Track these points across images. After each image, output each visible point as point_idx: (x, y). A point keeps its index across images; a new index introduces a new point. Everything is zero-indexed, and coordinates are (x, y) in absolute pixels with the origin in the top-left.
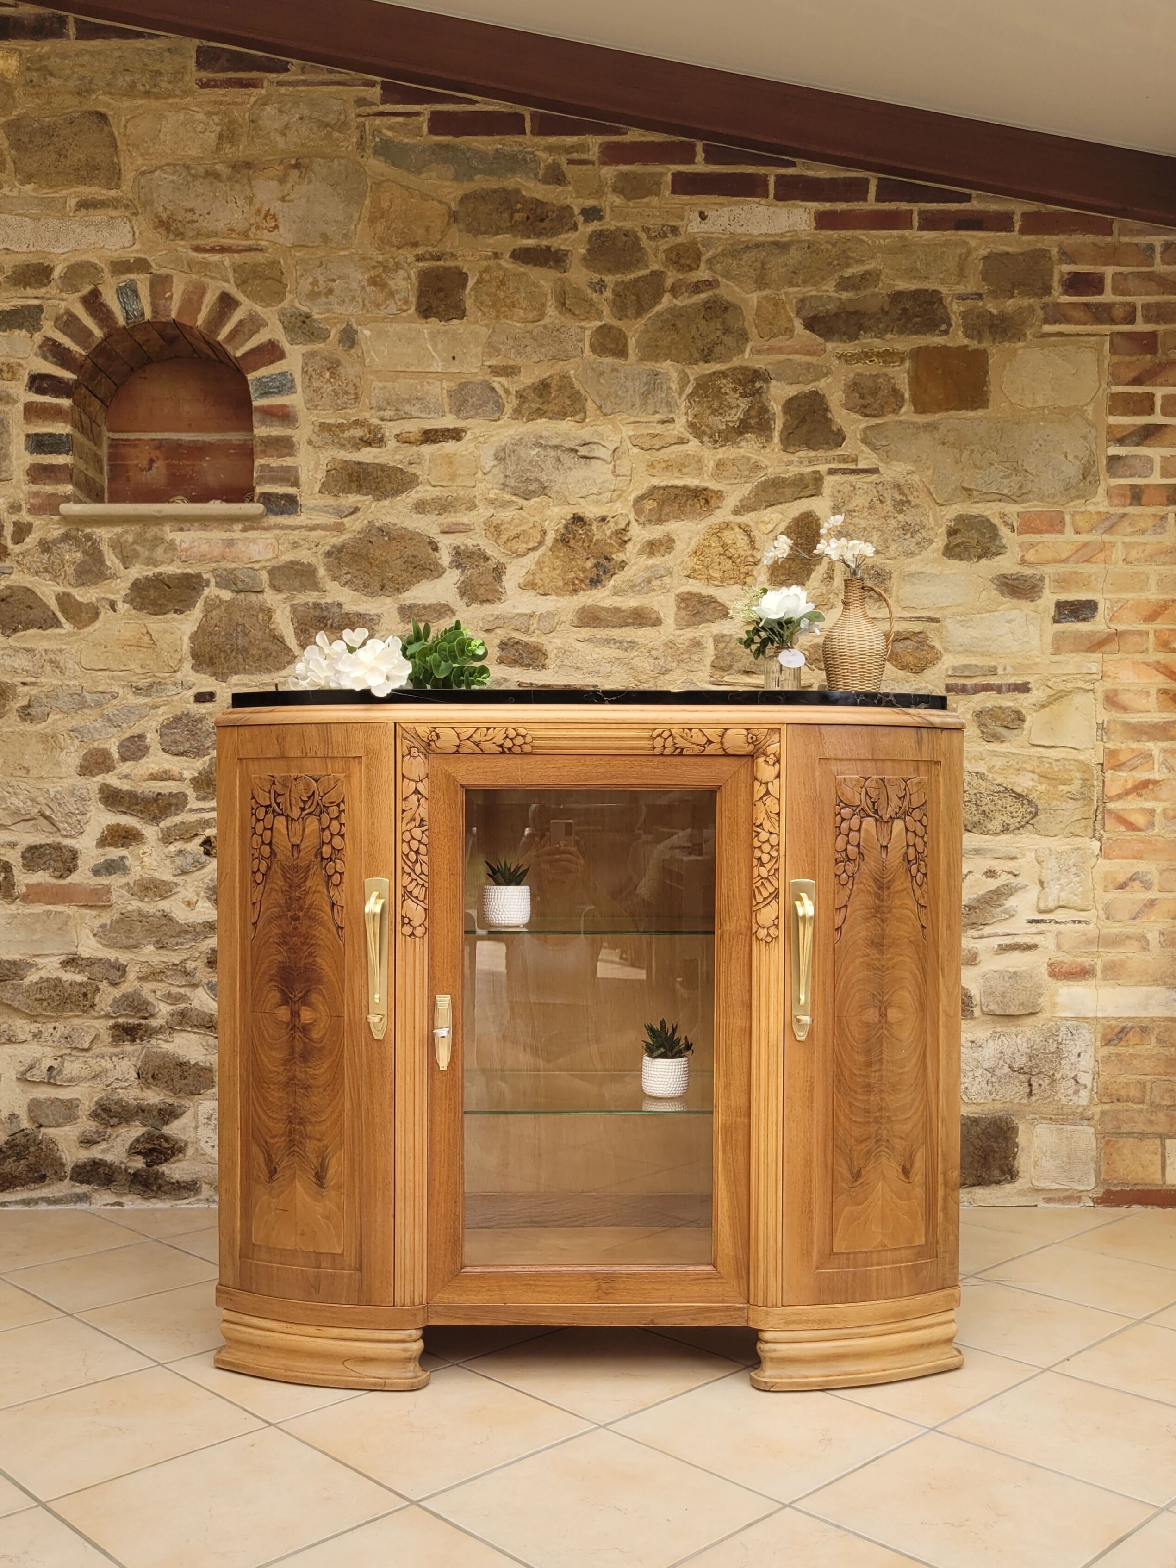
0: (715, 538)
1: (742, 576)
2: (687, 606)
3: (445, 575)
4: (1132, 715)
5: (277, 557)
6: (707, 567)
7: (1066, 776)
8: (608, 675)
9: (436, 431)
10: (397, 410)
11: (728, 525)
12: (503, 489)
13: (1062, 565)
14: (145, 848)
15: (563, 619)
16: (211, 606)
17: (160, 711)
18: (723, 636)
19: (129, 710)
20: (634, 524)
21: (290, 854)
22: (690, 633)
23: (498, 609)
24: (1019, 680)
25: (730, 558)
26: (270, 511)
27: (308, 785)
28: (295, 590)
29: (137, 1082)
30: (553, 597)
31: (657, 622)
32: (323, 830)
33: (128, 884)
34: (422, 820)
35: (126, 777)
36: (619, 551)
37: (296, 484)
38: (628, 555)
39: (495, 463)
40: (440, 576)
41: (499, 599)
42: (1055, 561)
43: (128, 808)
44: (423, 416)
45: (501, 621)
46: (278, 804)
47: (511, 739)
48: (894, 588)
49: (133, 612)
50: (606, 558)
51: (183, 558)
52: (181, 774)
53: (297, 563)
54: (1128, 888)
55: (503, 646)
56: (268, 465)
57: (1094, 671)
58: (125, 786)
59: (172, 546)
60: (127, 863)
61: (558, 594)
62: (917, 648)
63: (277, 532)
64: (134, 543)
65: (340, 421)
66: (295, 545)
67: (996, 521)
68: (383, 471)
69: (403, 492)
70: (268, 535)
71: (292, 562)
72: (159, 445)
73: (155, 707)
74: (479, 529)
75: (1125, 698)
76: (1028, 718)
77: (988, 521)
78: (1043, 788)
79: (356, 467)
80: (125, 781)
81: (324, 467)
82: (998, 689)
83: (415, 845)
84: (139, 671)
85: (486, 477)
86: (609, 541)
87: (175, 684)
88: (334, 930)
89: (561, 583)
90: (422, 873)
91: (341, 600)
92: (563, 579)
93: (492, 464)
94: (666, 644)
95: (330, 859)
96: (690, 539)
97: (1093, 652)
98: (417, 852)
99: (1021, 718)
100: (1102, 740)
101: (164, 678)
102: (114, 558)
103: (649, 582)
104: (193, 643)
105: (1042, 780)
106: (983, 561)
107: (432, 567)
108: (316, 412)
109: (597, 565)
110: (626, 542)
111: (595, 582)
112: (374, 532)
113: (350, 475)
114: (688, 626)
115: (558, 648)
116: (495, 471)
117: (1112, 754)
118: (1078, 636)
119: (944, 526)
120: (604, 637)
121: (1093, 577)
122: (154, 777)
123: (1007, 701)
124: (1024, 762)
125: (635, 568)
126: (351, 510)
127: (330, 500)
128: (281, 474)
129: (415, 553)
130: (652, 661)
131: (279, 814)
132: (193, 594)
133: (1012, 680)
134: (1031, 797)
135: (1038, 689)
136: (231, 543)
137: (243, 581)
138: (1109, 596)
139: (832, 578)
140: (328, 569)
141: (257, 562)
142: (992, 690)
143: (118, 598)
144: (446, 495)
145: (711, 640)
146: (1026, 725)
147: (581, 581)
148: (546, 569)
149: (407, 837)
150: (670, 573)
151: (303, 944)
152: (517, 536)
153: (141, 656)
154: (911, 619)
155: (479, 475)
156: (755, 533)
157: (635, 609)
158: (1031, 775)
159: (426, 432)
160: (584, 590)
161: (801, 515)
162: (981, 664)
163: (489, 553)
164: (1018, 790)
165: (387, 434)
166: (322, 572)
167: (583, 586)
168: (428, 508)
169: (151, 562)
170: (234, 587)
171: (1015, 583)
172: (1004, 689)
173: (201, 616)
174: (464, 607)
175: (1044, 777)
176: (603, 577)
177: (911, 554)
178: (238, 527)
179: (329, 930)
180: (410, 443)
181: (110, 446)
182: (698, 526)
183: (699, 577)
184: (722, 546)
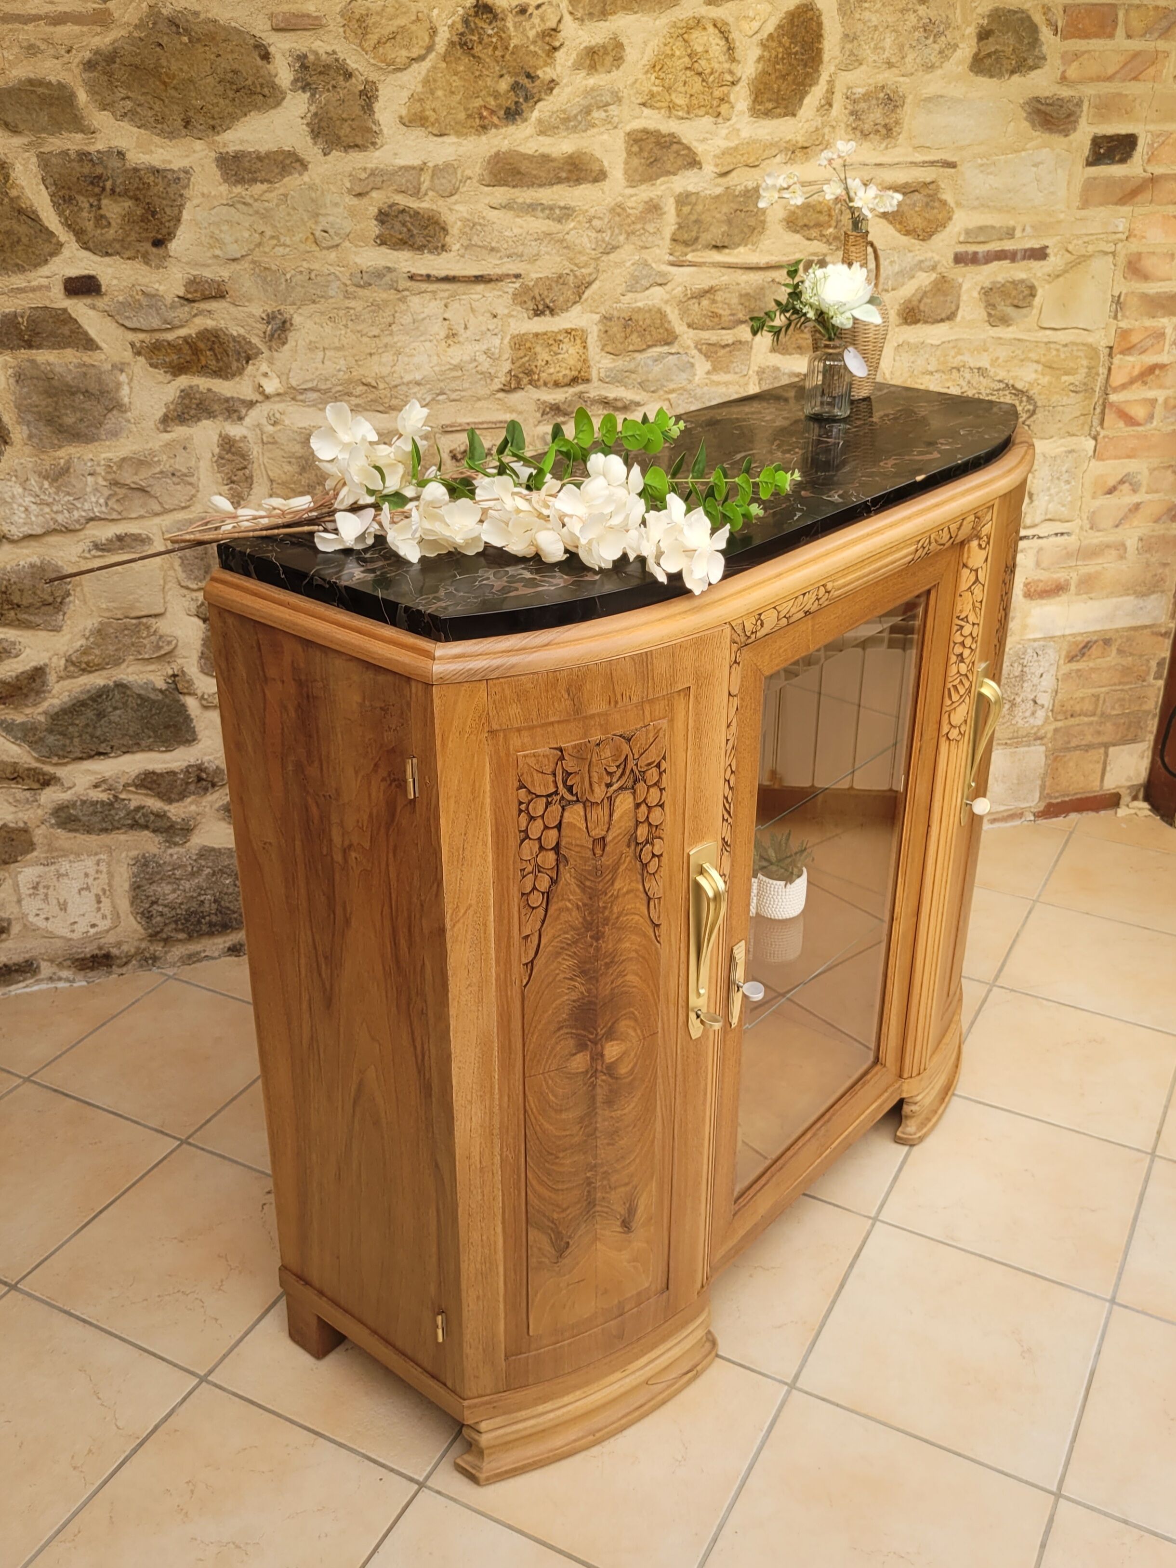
0: (680, 43)
1: (715, 103)
2: (641, 150)
3: (285, 103)
4: (1152, 285)
6: (669, 89)
7: (1072, 365)
8: (534, 259)
11: (698, 23)
13: (1107, 84)
15: (468, 172)
18: (688, 195)
20: (567, 18)
22: (645, 192)
23: (374, 159)
24: (1036, 244)
25: (700, 74)
28: (44, 130)
30: (452, 139)
31: (600, 176)
36: (546, 64)
38: (559, 68)
40: (278, 104)
41: (374, 144)
42: (1099, 79)
45: (379, 179)
46: (570, 788)
48: (907, 119)
50: (529, 76)
53: (41, 83)
54: (1116, 493)
55: (383, 217)
57: (1121, 229)
61: (458, 134)
62: (927, 204)
66: (31, 50)
67: (1038, 18)
71: (30, 81)
74: (335, 24)
75: (1148, 264)
76: (1040, 292)
77: (1029, 17)
78: (1045, 380)
82: (1011, 256)
86: (532, 48)
89: (462, 116)
91: (121, 143)
92: (466, 109)
94: (612, 210)
96: (645, 43)
97: (1124, 204)
99: (1032, 291)
100: (1115, 317)
103: (588, 112)
105: (1048, 370)
106: (1016, 78)
107: (266, 91)
109: (516, 87)
110: (555, 49)
111: (513, 114)
112: (162, 26)
114: (643, 181)
115: (465, 220)
117: (1124, 334)
118: (1110, 182)
119: (974, 25)
120: (528, 201)
121: (1138, 101)
123: (1019, 271)
124: (1030, 351)
125: (568, 90)
129: (236, 66)
130: (593, 234)
133: (1028, 245)
134: (1031, 393)
135: (1056, 255)
138: (1151, 127)
139: (831, 105)
140: (92, 91)
142: (1005, 258)
145: (672, 200)
146: (1037, 301)
147: (493, 112)
148: (440, 93)
150: (618, 99)
152: (393, 37)
154: (924, 164)
156: (735, 35)
157: (570, 157)
158: (1035, 366)
160: (496, 126)
161: (798, 7)
162: (998, 225)
163: (353, 63)
164: (1020, 385)
166: (82, 97)
167: (495, 120)
171: (1049, 109)
172: (1019, 256)
174: (320, 156)
175: (1049, 367)
176: (524, 106)
177: (930, 68)
182: (657, 22)
183: (658, 105)
184: (690, 56)
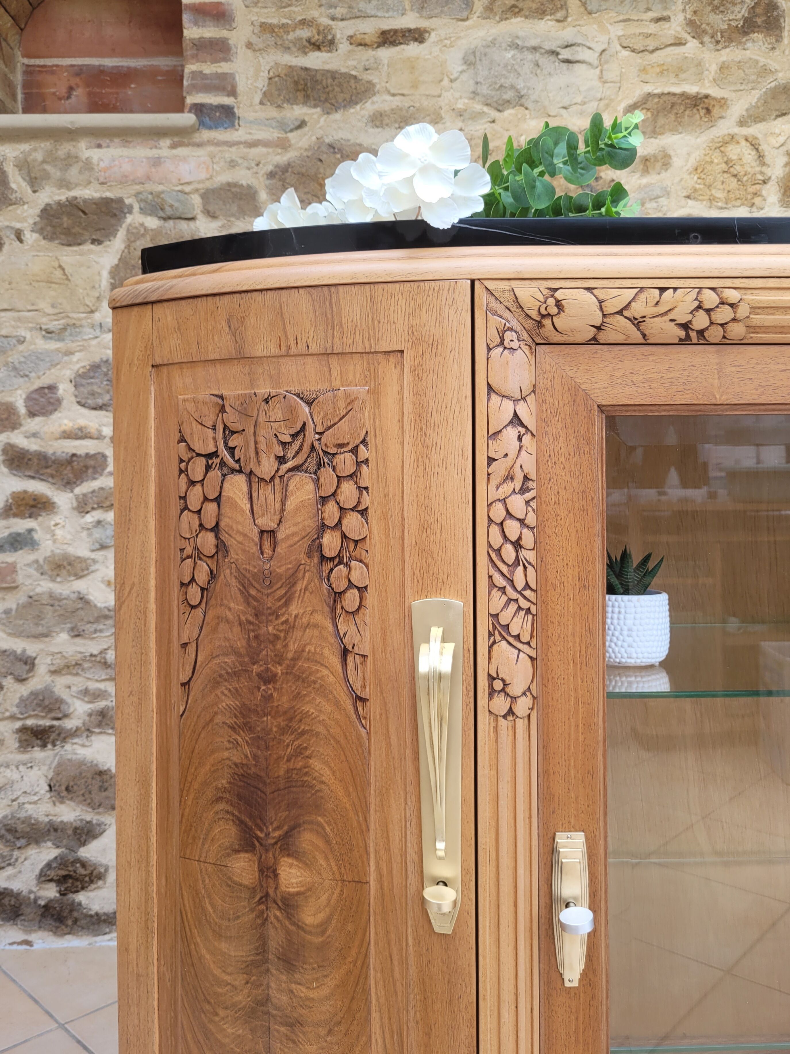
0: (717, 153)
1: (749, 197)
5: (211, 178)
6: (709, 186)
9: (396, 31)
10: (349, 7)
11: (732, 139)
12: (473, 99)
14: (57, 519)
16: (133, 235)
17: (75, 358)
19: (38, 357)
21: (255, 549)
25: (735, 176)
26: (202, 124)
27: (292, 411)
28: (233, 216)
29: (48, 795)
32: (324, 500)
33: (37, 561)
34: (526, 478)
35: (35, 435)
37: (233, 93)
39: (465, 67)
43: (37, 472)
44: (379, 14)
46: (231, 450)
47: (708, 311)
49: (43, 242)
51: (102, 180)
52: (99, 431)
53: (235, 185)
56: (201, 72)
58: (33, 446)
59: (88, 166)
60: (36, 536)
63: (211, 149)
64: (44, 162)
65: (284, 21)
66: (232, 164)
68: (334, 78)
69: (356, 103)
70: (201, 152)
71: (229, 184)
72: (79, 71)
73: (69, 353)
79: (303, 74)
80: (33, 439)
81: (266, 74)
83: (513, 529)
84: (50, 310)
85: (454, 85)
87: (93, 326)
88: (348, 704)
90: (527, 586)
93: (460, 69)
95: (339, 559)
96: (689, 154)
98: (517, 545)
101: (80, 319)
102: (20, 180)
104: (113, 278)
108: (255, 10)
112: (324, 149)
113: (296, 83)
116: (464, 77)
122: (67, 435)
126: (297, 123)
127: (272, 112)
128: (216, 82)
131: (233, 471)
132: (113, 221)
136: (157, 162)
137: (171, 206)
140: (270, 191)
141: (188, 183)
143: (26, 226)
144: (407, 105)
149: (498, 512)
150: (666, 193)
151: (283, 731)
153: (52, 293)
155: (446, 82)
156: (764, 147)
159: (384, 33)
165: (338, 36)
166: (262, 194)
168: (386, 121)
169: (64, 184)
170: (161, 214)
173: (123, 246)
178: (166, 142)
179: (337, 704)
180: (365, 45)
181: (26, 73)
182: (698, 140)
183: (701, 198)
184: (726, 163)
